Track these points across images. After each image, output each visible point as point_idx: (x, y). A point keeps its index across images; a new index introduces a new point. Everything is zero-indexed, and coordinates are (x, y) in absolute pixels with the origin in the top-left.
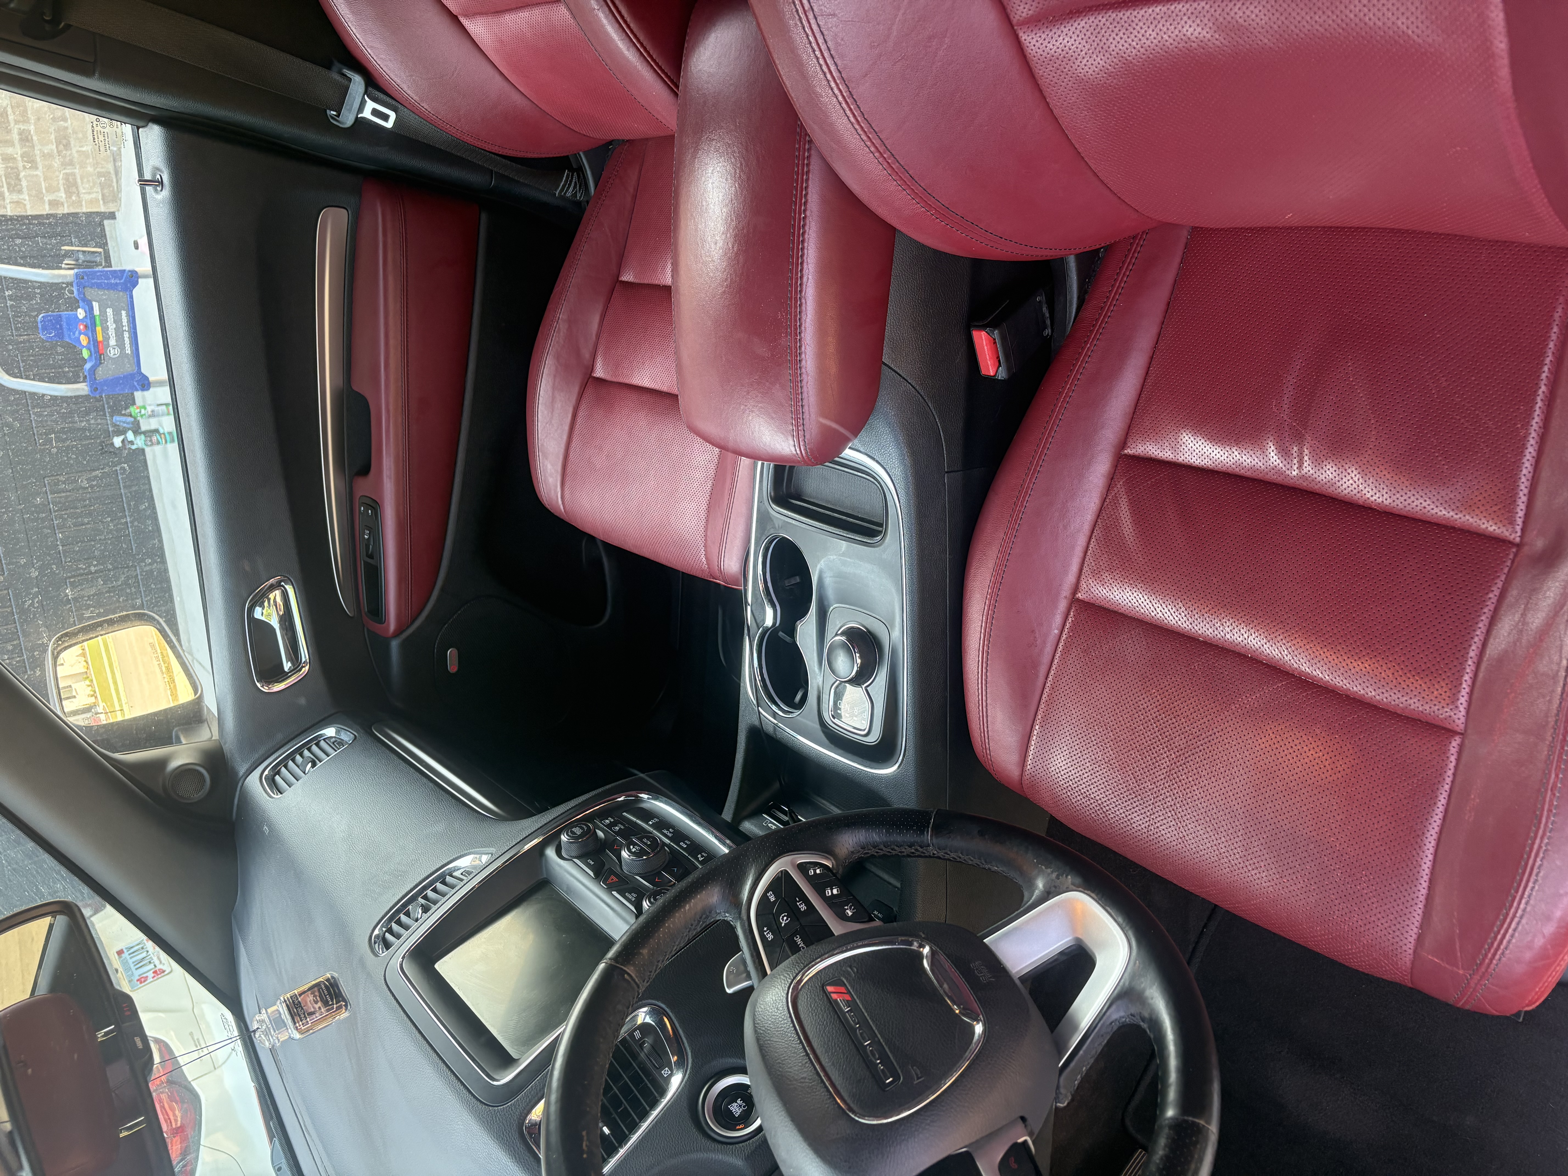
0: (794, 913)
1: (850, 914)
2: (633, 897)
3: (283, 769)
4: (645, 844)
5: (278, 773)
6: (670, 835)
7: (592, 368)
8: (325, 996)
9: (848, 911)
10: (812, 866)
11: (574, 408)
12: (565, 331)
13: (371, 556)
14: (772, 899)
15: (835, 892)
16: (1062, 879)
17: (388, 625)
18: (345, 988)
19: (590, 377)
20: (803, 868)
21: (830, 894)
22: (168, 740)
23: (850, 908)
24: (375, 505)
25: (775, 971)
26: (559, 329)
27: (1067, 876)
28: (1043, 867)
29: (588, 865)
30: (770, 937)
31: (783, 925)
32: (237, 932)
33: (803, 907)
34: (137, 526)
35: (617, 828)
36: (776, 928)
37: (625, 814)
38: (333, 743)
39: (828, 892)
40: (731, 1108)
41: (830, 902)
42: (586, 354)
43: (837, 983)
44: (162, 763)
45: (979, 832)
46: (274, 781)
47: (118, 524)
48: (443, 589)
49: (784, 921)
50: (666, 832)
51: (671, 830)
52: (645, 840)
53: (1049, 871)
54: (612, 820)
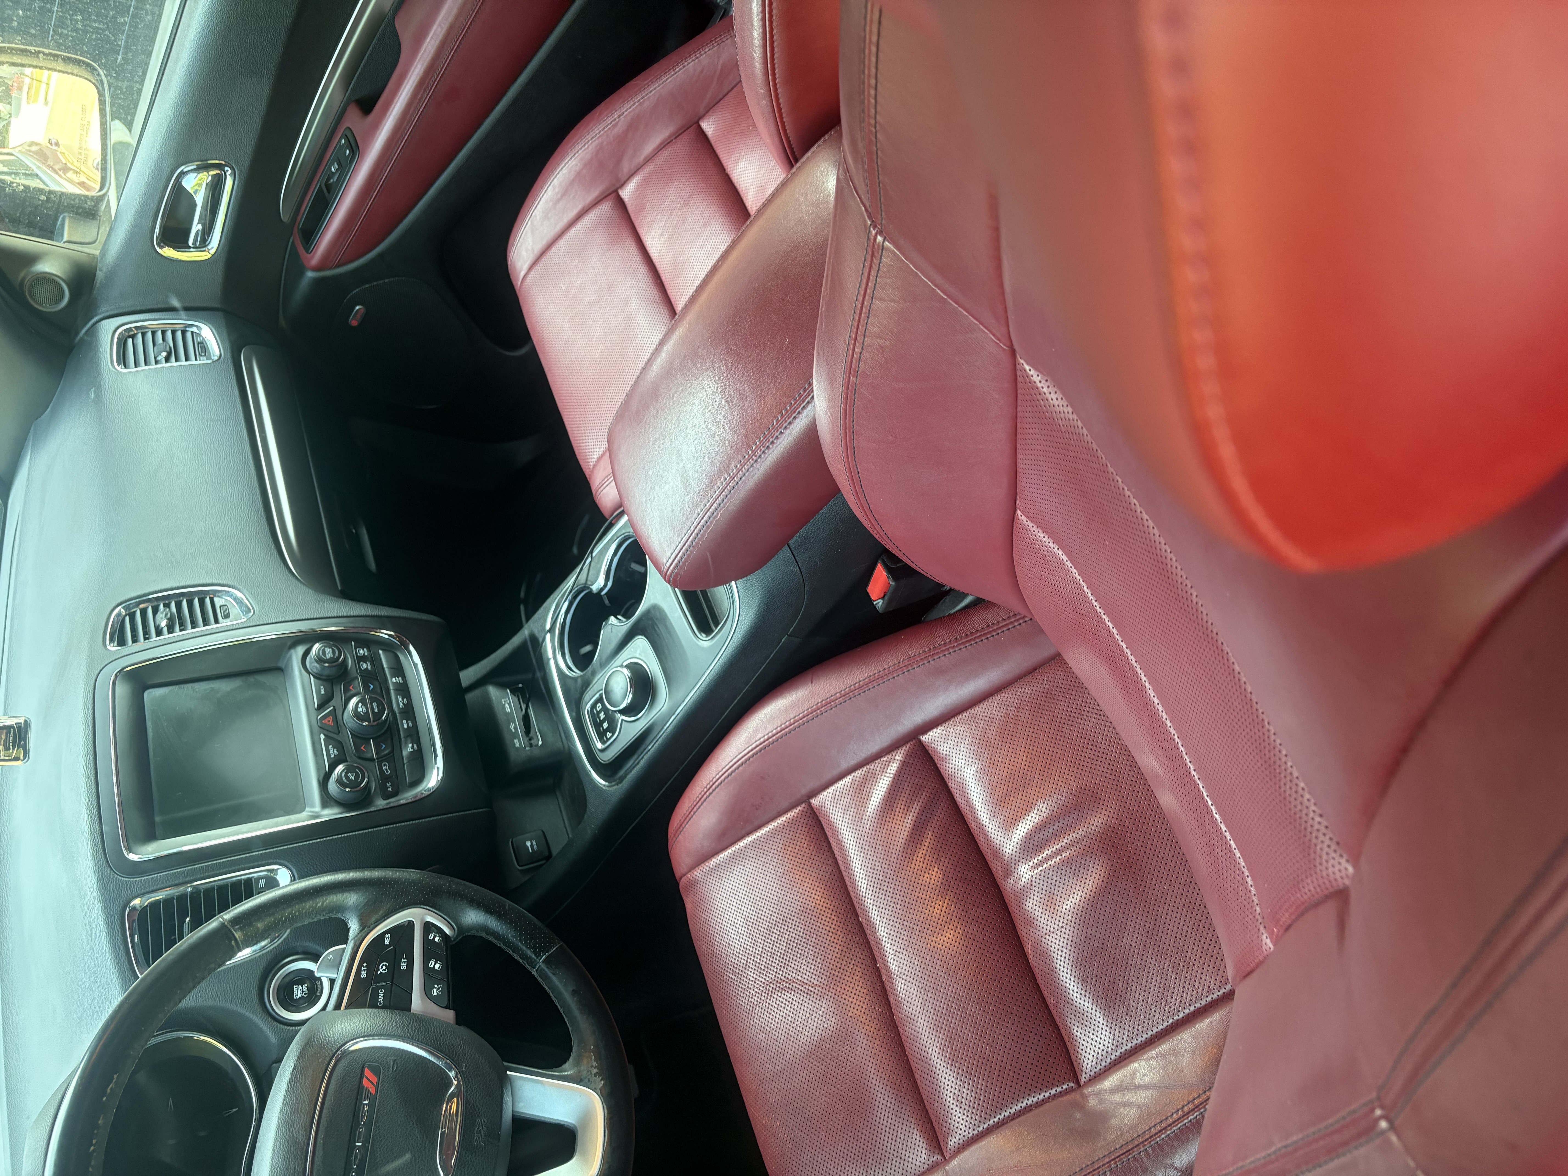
0: (394, 966)
1: (435, 994)
2: (333, 752)
3: (140, 336)
4: (373, 709)
5: (133, 337)
6: (401, 705)
7: (623, 185)
8: (10, 743)
9: (435, 990)
10: (436, 931)
11: (583, 209)
12: (621, 131)
13: (329, 187)
14: (387, 942)
15: (437, 967)
16: (598, 1079)
17: (313, 257)
18: (33, 738)
19: (616, 192)
20: (428, 927)
21: (432, 966)
22: (49, 231)
23: (439, 989)
24: (355, 149)
25: (348, 1011)
26: (617, 123)
27: (601, 1080)
28: (593, 1057)
29: (318, 692)
30: (364, 974)
31: (379, 972)
32: (31, 443)
33: (404, 966)
34: (108, 36)
35: (365, 666)
36: (372, 969)
37: (381, 652)
38: (198, 343)
39: (432, 964)
40: (295, 989)
41: (428, 972)
42: (626, 167)
43: (376, 1071)
44: (30, 259)
45: (573, 990)
46: (125, 342)
47: (88, 25)
48: (381, 256)
49: (382, 969)
50: (400, 699)
51: (405, 700)
52: (375, 705)
53: (595, 1064)
54: (366, 654)
